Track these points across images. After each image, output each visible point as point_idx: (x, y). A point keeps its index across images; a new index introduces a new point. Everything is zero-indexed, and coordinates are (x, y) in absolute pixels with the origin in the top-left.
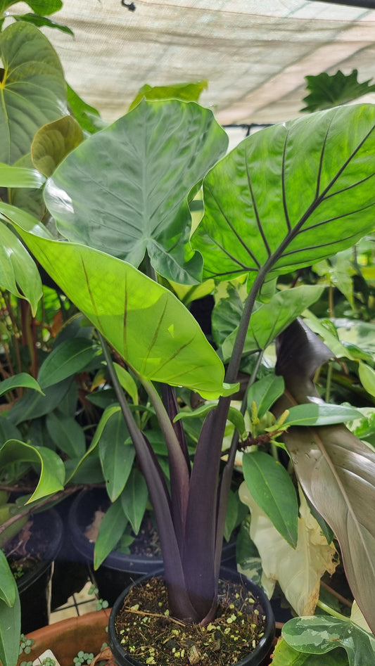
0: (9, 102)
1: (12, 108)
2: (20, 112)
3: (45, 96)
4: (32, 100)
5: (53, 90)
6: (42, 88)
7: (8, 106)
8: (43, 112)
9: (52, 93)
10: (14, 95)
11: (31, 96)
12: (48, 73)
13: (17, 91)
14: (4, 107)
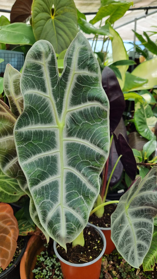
0: (56, 25)
1: (57, 28)
2: (60, 30)
3: (69, 22)
4: (65, 24)
5: (73, 19)
6: (68, 18)
7: (56, 27)
8: (69, 30)
9: (72, 20)
10: (58, 22)
11: (65, 22)
12: (71, 11)
13: (59, 20)
14: (54, 28)
